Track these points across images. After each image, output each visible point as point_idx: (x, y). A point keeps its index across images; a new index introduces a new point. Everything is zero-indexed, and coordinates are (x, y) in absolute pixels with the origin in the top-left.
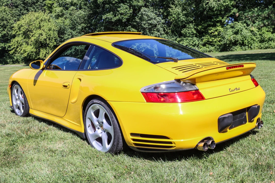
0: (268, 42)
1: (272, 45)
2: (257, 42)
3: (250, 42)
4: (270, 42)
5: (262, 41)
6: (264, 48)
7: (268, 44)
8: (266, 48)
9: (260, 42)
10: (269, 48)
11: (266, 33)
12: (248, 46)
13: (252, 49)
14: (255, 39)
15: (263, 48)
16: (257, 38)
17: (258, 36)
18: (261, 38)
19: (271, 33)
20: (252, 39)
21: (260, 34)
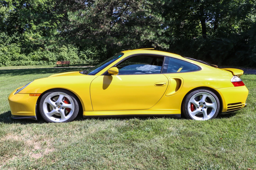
0: (19, 61)
1: (23, 63)
2: (9, 60)
3: (4, 60)
4: (21, 60)
5: (13, 59)
6: (17, 65)
7: (19, 62)
8: (19, 65)
9: (11, 60)
10: (21, 65)
11: (16, 53)
12: (2, 63)
13: (5, 65)
14: (7, 57)
15: (15, 65)
16: (9, 57)
17: (10, 55)
18: (12, 57)
19: (19, 54)
20: (5, 58)
21: (11, 54)
